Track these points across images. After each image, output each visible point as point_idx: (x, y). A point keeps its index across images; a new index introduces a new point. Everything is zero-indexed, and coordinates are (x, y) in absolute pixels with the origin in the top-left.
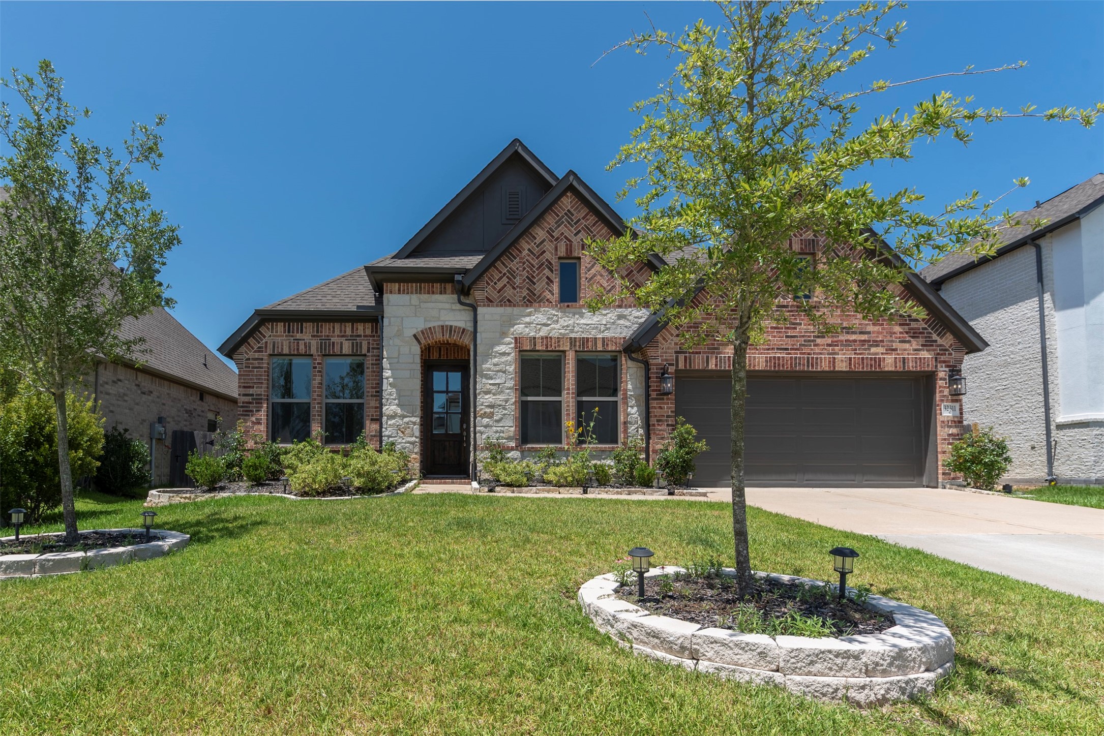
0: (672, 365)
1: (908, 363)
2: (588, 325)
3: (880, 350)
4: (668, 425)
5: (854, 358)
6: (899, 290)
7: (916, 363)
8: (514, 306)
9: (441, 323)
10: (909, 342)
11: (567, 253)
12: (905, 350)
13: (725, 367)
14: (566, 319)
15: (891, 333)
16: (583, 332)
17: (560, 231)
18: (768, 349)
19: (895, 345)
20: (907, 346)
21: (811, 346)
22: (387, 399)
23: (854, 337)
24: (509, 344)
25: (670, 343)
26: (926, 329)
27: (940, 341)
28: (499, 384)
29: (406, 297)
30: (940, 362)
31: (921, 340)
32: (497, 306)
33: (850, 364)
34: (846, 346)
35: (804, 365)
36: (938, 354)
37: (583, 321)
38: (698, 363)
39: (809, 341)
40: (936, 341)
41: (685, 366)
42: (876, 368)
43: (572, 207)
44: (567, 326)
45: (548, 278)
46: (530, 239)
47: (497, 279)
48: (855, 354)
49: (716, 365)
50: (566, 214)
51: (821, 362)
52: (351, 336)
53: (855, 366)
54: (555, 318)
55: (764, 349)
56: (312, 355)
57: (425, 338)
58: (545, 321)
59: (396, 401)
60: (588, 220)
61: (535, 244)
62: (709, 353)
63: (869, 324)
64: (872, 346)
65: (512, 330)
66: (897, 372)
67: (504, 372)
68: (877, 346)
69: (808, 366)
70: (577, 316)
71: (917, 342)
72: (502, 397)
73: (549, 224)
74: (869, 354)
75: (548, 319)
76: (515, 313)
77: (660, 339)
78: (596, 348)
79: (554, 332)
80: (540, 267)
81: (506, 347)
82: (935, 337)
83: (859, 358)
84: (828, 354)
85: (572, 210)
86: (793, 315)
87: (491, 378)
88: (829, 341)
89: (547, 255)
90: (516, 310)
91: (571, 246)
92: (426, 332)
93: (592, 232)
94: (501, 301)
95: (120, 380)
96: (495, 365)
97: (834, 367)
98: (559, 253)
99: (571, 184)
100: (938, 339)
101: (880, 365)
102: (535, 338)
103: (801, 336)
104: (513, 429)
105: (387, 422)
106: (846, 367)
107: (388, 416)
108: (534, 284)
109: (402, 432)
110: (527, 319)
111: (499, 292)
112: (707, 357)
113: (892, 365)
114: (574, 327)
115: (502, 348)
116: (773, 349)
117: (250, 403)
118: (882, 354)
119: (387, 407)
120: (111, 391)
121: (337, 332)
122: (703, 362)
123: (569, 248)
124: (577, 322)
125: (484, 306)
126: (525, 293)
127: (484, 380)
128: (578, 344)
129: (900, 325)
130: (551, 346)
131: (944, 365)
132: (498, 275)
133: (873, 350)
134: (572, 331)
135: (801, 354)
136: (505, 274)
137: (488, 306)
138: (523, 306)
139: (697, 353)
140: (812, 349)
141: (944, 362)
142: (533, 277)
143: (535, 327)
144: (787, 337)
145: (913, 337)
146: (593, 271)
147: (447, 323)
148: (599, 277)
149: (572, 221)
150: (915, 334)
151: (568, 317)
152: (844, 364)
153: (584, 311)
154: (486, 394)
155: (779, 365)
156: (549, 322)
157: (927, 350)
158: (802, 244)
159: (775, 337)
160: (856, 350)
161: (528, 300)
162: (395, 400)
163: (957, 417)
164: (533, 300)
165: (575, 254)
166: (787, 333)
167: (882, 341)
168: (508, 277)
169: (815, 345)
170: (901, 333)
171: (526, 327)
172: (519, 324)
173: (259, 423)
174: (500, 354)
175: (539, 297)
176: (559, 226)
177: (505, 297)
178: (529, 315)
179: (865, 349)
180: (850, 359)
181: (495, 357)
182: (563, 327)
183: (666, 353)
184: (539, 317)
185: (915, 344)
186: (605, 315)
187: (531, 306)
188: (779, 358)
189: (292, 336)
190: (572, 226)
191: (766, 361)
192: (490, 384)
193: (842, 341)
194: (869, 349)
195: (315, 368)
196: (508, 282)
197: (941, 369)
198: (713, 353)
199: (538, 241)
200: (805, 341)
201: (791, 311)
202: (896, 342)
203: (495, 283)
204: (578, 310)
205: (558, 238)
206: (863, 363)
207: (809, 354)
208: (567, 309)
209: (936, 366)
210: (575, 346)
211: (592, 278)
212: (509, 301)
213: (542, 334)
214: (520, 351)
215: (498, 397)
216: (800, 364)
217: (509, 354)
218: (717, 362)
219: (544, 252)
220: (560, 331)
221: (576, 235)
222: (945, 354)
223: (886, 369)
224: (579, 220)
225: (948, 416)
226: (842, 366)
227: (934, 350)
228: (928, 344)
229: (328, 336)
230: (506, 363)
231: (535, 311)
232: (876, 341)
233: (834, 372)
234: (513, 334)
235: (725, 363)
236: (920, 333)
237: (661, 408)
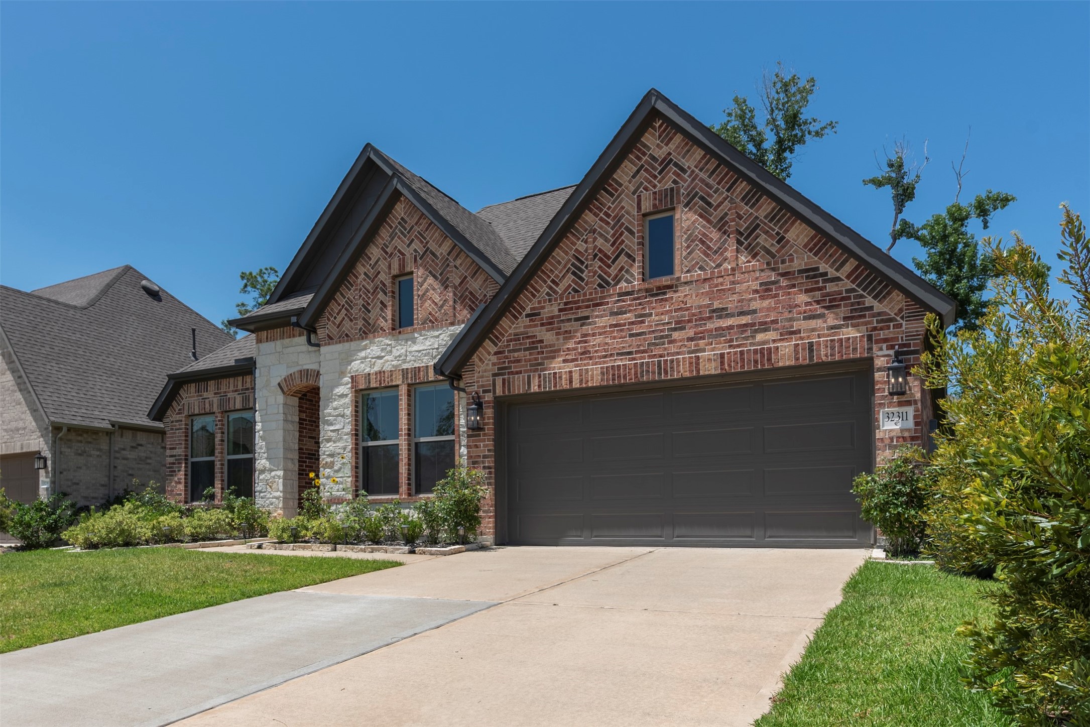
0: (488, 391)
1: (819, 350)
2: (419, 351)
3: (771, 335)
4: (484, 468)
5: (728, 353)
6: (806, 236)
7: (833, 348)
8: (351, 340)
9: (299, 368)
10: (821, 316)
11: (400, 269)
12: (813, 330)
13: (550, 388)
14: (399, 347)
15: (790, 306)
16: (415, 361)
17: (393, 244)
18: (605, 356)
19: (796, 326)
20: (818, 323)
21: (664, 344)
22: (259, 453)
23: (730, 322)
24: (347, 384)
25: (487, 364)
26: (853, 290)
27: (878, 307)
28: (338, 430)
29: (271, 345)
30: (877, 342)
31: (843, 311)
32: (336, 343)
33: (722, 363)
34: (716, 336)
35: (654, 373)
36: (875, 329)
37: (415, 348)
38: (518, 387)
39: (662, 337)
40: (871, 308)
41: (504, 392)
42: (763, 365)
43: (405, 214)
44: (400, 356)
45: (382, 303)
46: (365, 261)
47: (336, 311)
48: (730, 346)
49: (539, 386)
50: (399, 223)
51: (678, 365)
52: (242, 390)
53: (730, 366)
54: (389, 348)
55: (600, 357)
56: (214, 413)
57: (287, 386)
58: (378, 354)
59: (265, 455)
60: (421, 224)
61: (371, 264)
62: (531, 371)
63: (755, 299)
64: (756, 331)
65: (349, 367)
66: (801, 366)
67: (343, 416)
68: (766, 330)
69: (660, 373)
70: (409, 343)
71: (837, 314)
72: (340, 444)
73: (383, 239)
74: (752, 344)
75: (382, 350)
76: (352, 348)
77: (477, 360)
78: (428, 379)
79: (387, 365)
80: (374, 292)
81: (344, 389)
82: (869, 301)
83: (735, 353)
84: (690, 352)
85: (405, 217)
86: (640, 304)
87: (332, 424)
88: (691, 333)
89: (382, 277)
90: (353, 345)
91: (404, 259)
92: (289, 379)
93: (425, 239)
94: (340, 337)
95: (141, 445)
96: (335, 409)
97: (698, 371)
98: (392, 271)
99: (396, 188)
100: (875, 304)
101: (769, 360)
102: (369, 374)
103: (650, 332)
104: (350, 479)
105: (259, 477)
106: (716, 368)
107: (259, 471)
108: (369, 312)
109: (270, 487)
110: (363, 354)
111: (338, 327)
112: (529, 377)
113: (790, 356)
114: (406, 356)
115: (340, 390)
116: (611, 355)
117: (174, 464)
118: (774, 341)
119: (259, 461)
120: (129, 456)
121: (232, 388)
122: (524, 384)
123: (402, 265)
124: (409, 349)
125: (325, 345)
126: (360, 323)
127: (326, 427)
128: (410, 375)
129: (807, 291)
130: (384, 381)
131: (884, 346)
132: (337, 308)
133: (760, 337)
134: (404, 361)
135: (650, 357)
136: (343, 306)
137: (329, 344)
138: (359, 339)
139: (517, 373)
140: (665, 349)
141: (885, 340)
142: (369, 304)
143: (370, 361)
144: (631, 335)
145: (828, 308)
146: (425, 285)
147: (306, 367)
148: (432, 292)
149: (405, 230)
150: (831, 302)
151: (401, 345)
152: (713, 364)
153: (416, 335)
154: (328, 442)
155: (619, 377)
156: (383, 354)
157: (853, 326)
158: (655, 199)
159: (614, 338)
160: (731, 340)
161: (364, 332)
162: (264, 453)
163: (909, 430)
164: (368, 331)
165: (408, 269)
166: (632, 329)
167: (775, 322)
168: (346, 309)
169: (670, 342)
170: (807, 304)
171: (362, 363)
172: (355, 360)
173: (180, 483)
174: (339, 396)
175: (374, 326)
176: (392, 239)
177: (344, 331)
178: (365, 348)
179: (746, 338)
180: (722, 355)
181: (335, 400)
182: (396, 358)
183: (482, 377)
184: (374, 350)
185: (831, 320)
186: (438, 337)
187: (366, 338)
188: (619, 366)
189: (201, 396)
190: (405, 236)
191: (603, 373)
192: (332, 431)
193: (711, 331)
194: (754, 337)
195: (216, 425)
196: (346, 315)
197: (880, 353)
198: (535, 371)
199: (372, 262)
200: (655, 338)
201: (638, 298)
202: (799, 319)
203: (335, 318)
204: (410, 335)
205: (392, 254)
206: (742, 360)
207: (661, 356)
208: (401, 337)
209: (870, 349)
210: (407, 378)
211: (424, 294)
212: (347, 335)
213: (376, 369)
214: (356, 391)
215: (338, 444)
216: (648, 371)
217: (346, 395)
218: (540, 382)
219: (379, 272)
220: (393, 363)
221: (409, 246)
222: (889, 328)
223: (781, 364)
224: (413, 227)
225: (891, 431)
226: (709, 368)
227: (866, 324)
228: (857, 314)
229: (225, 392)
230: (344, 406)
231: (370, 343)
232: (766, 323)
233: (699, 377)
234: (350, 373)
235: (550, 381)
236: (843, 299)
237: (476, 446)
